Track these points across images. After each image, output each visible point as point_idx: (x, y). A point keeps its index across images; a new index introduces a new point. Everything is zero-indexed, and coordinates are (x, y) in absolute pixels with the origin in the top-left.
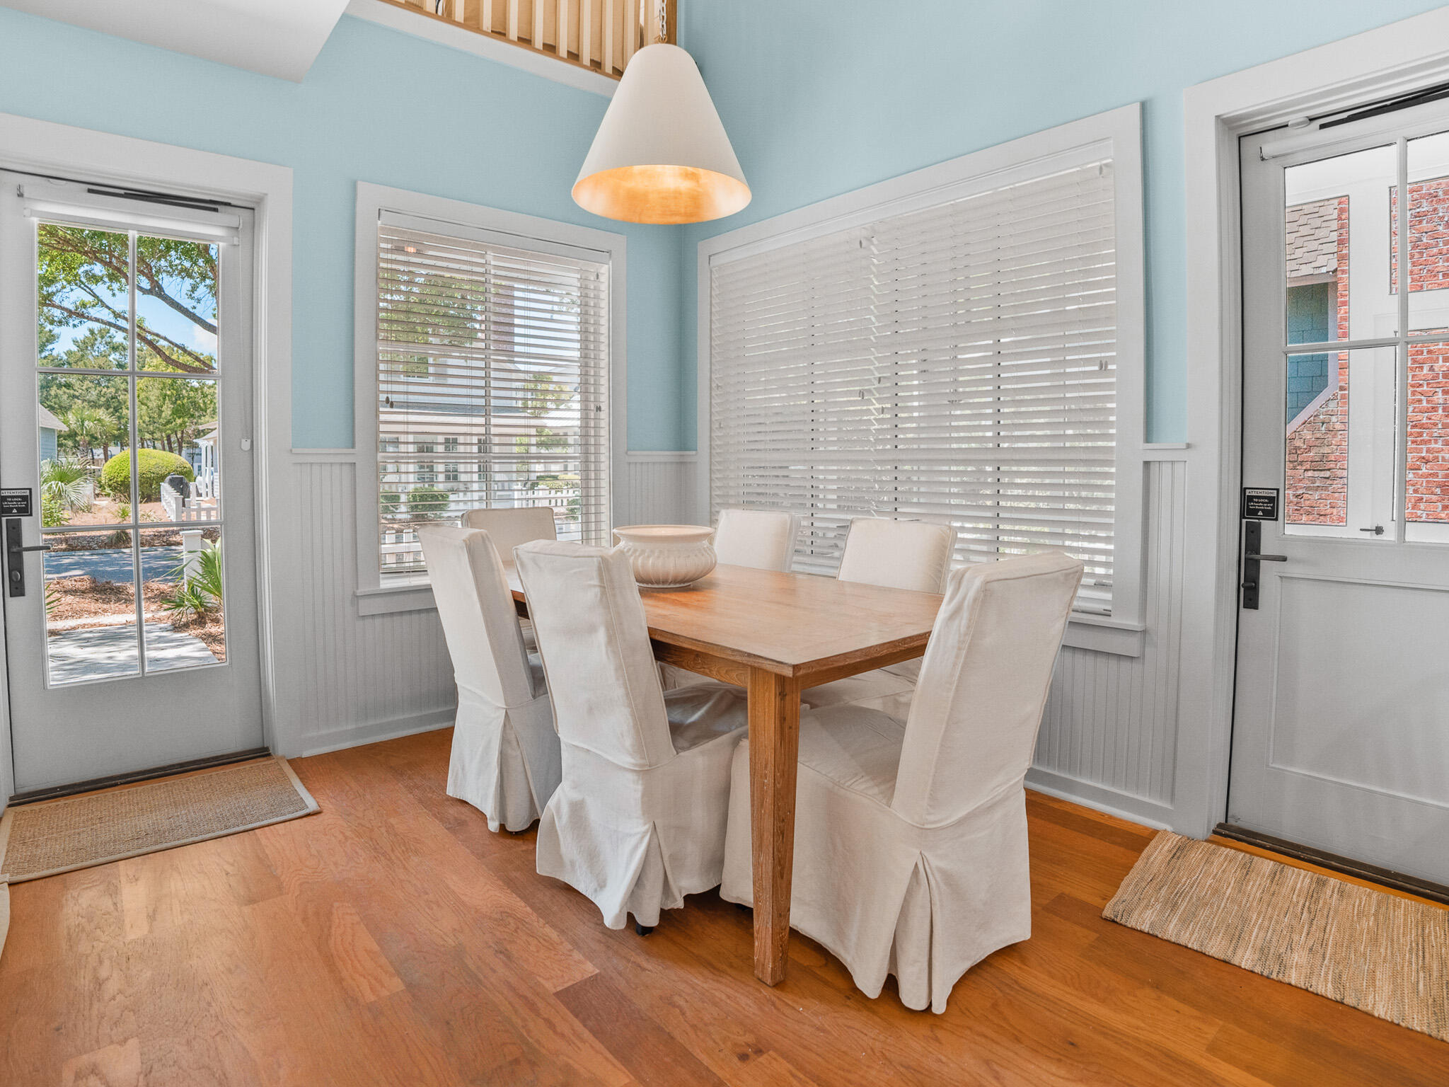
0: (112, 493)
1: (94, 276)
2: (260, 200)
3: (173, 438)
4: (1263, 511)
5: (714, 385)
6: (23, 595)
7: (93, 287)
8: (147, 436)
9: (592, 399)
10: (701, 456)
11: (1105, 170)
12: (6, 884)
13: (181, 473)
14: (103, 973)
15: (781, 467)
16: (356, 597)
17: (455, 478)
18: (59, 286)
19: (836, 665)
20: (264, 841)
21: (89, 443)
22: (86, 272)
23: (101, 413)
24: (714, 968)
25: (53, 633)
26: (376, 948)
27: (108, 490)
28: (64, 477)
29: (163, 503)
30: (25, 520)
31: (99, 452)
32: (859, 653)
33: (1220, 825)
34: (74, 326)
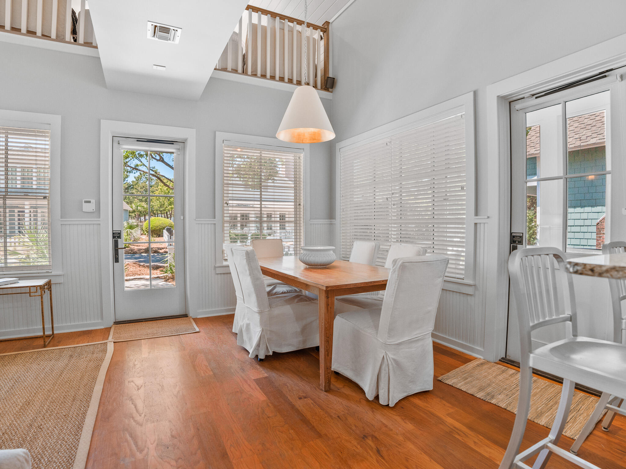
0: (147, 234)
1: (141, 155)
2: (186, 140)
3: (168, 213)
4: (518, 241)
5: (341, 196)
6: (118, 262)
7: (140, 158)
8: (159, 212)
9: (298, 201)
10: (338, 221)
11: (463, 116)
12: (113, 342)
13: (170, 226)
14: (136, 363)
15: (364, 226)
16: (215, 268)
17: (271, 229)
18: (130, 159)
19: (342, 288)
20: (182, 338)
21: (139, 215)
22: (139, 153)
23: (144, 204)
24: (302, 378)
25: (127, 280)
26: (207, 364)
27: (145, 232)
28: (131, 227)
29: (164, 237)
30: (119, 240)
31: (142, 218)
32: (352, 285)
33: (503, 358)
34: (134, 173)
